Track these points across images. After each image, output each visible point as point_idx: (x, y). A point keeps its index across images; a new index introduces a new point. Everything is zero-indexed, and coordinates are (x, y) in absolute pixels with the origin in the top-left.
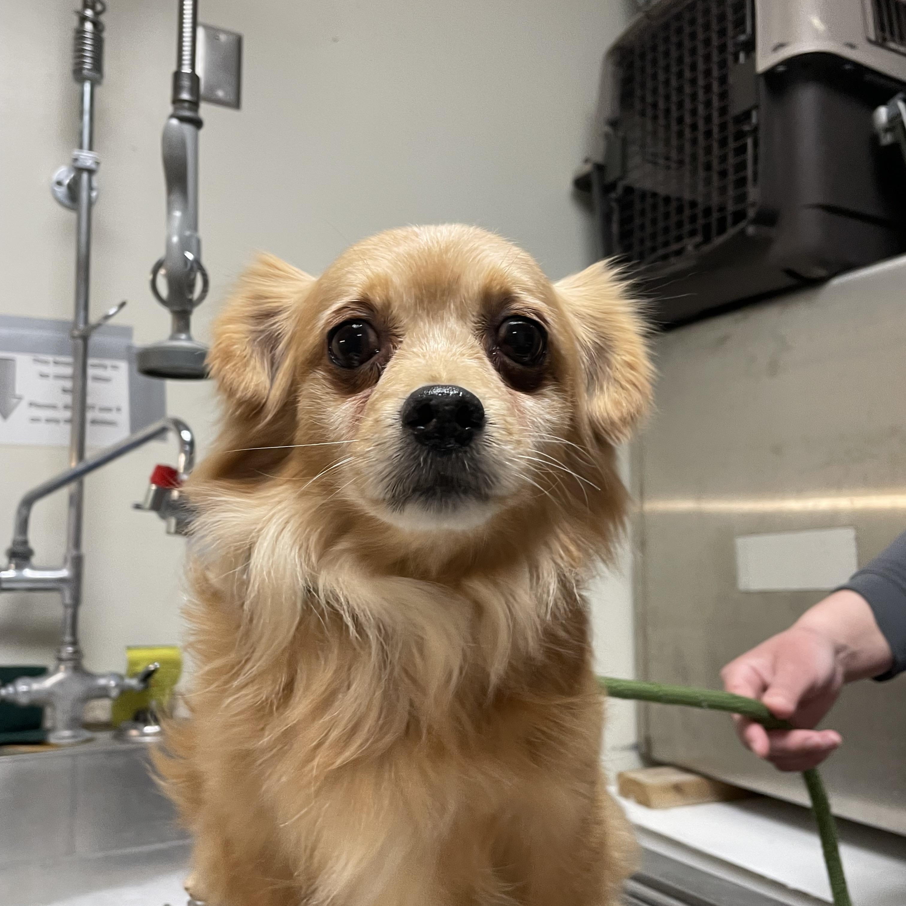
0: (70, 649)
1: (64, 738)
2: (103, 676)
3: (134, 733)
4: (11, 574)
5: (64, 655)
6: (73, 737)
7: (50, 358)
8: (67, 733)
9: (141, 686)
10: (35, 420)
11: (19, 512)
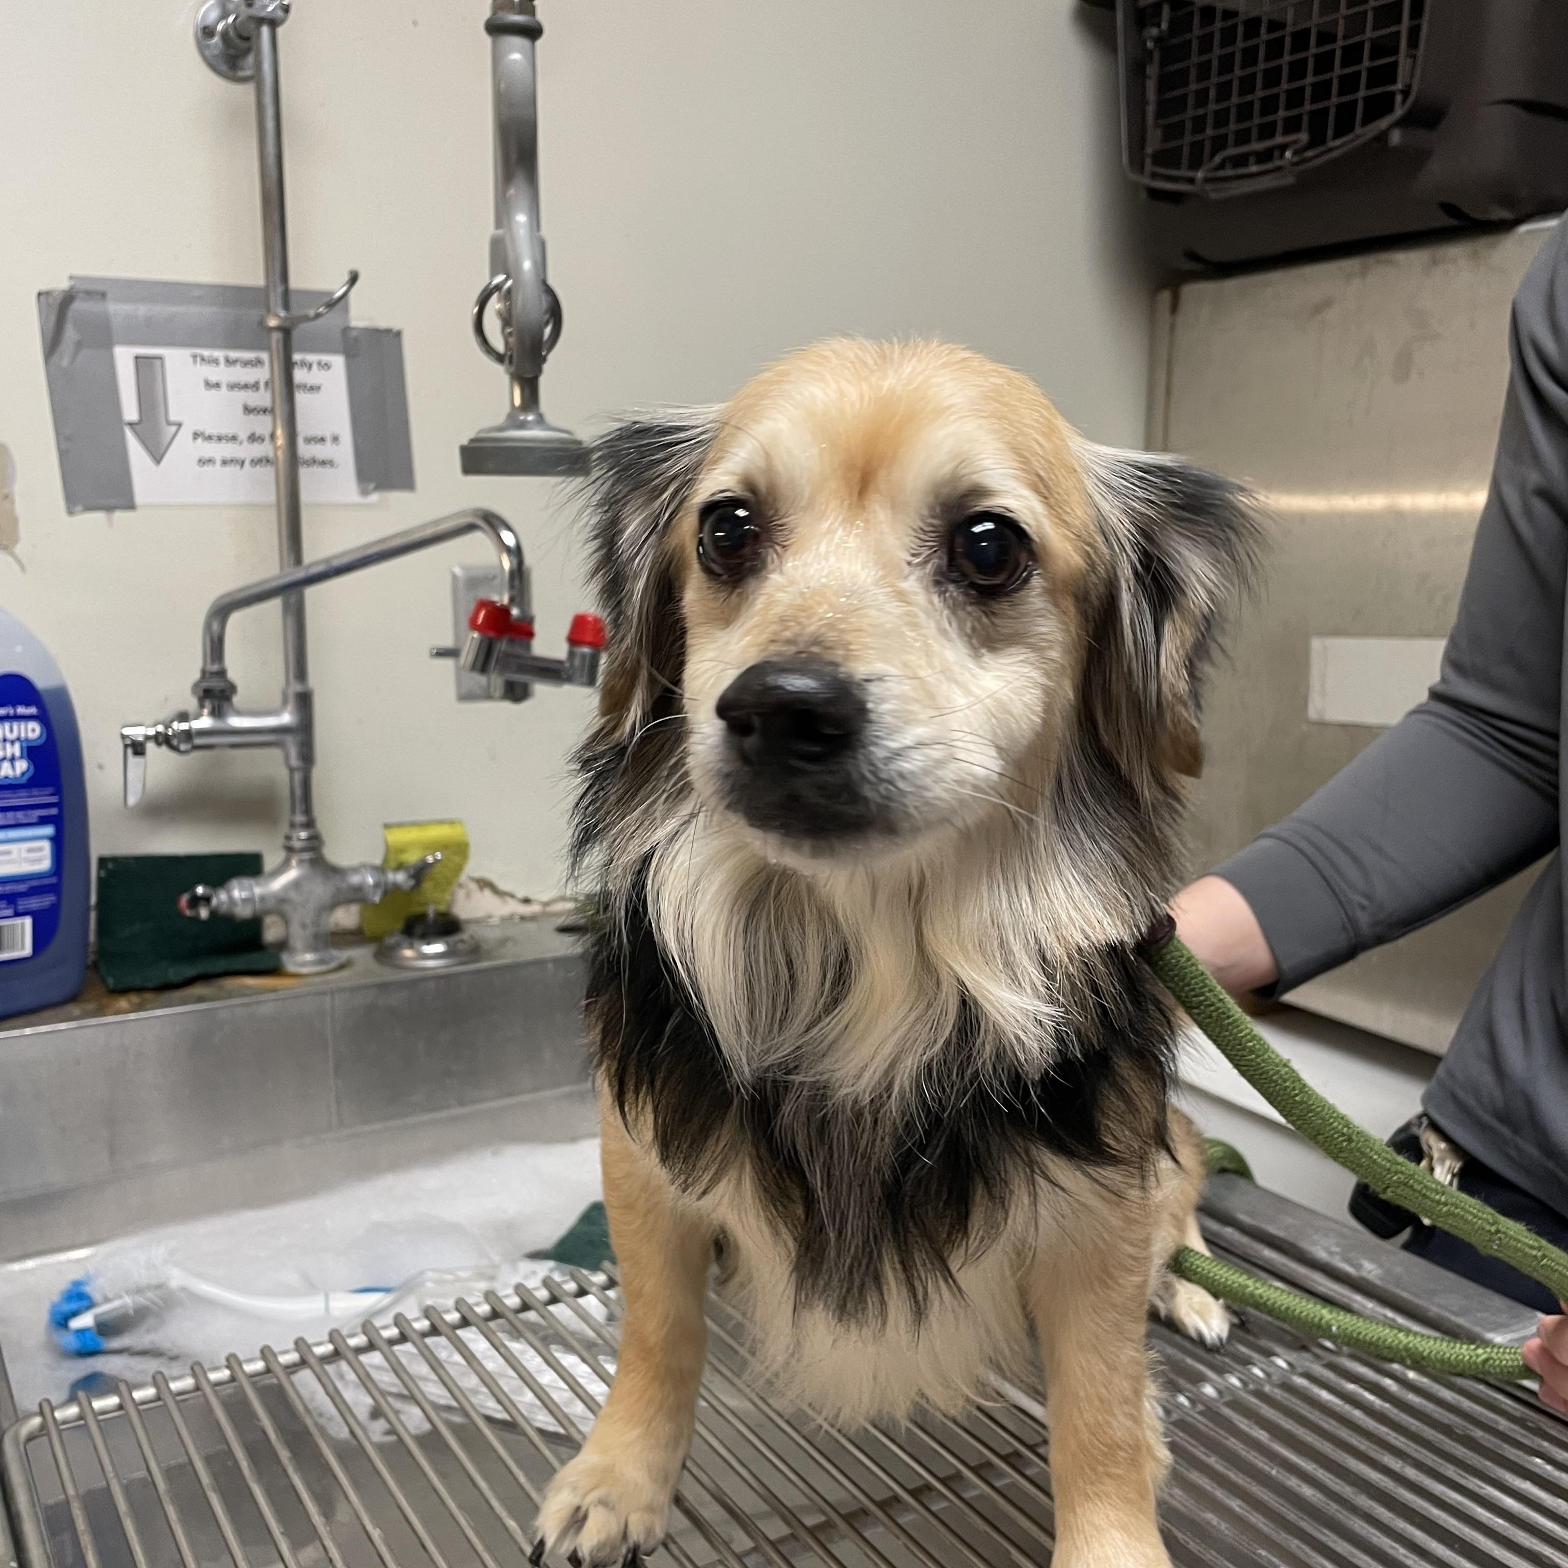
0: (303, 835)
1: (304, 964)
2: (356, 870)
3: (408, 953)
4: (205, 722)
5: (297, 844)
6: (321, 962)
7: (219, 354)
8: (309, 957)
9: (412, 883)
10: (203, 462)
11: (208, 626)
